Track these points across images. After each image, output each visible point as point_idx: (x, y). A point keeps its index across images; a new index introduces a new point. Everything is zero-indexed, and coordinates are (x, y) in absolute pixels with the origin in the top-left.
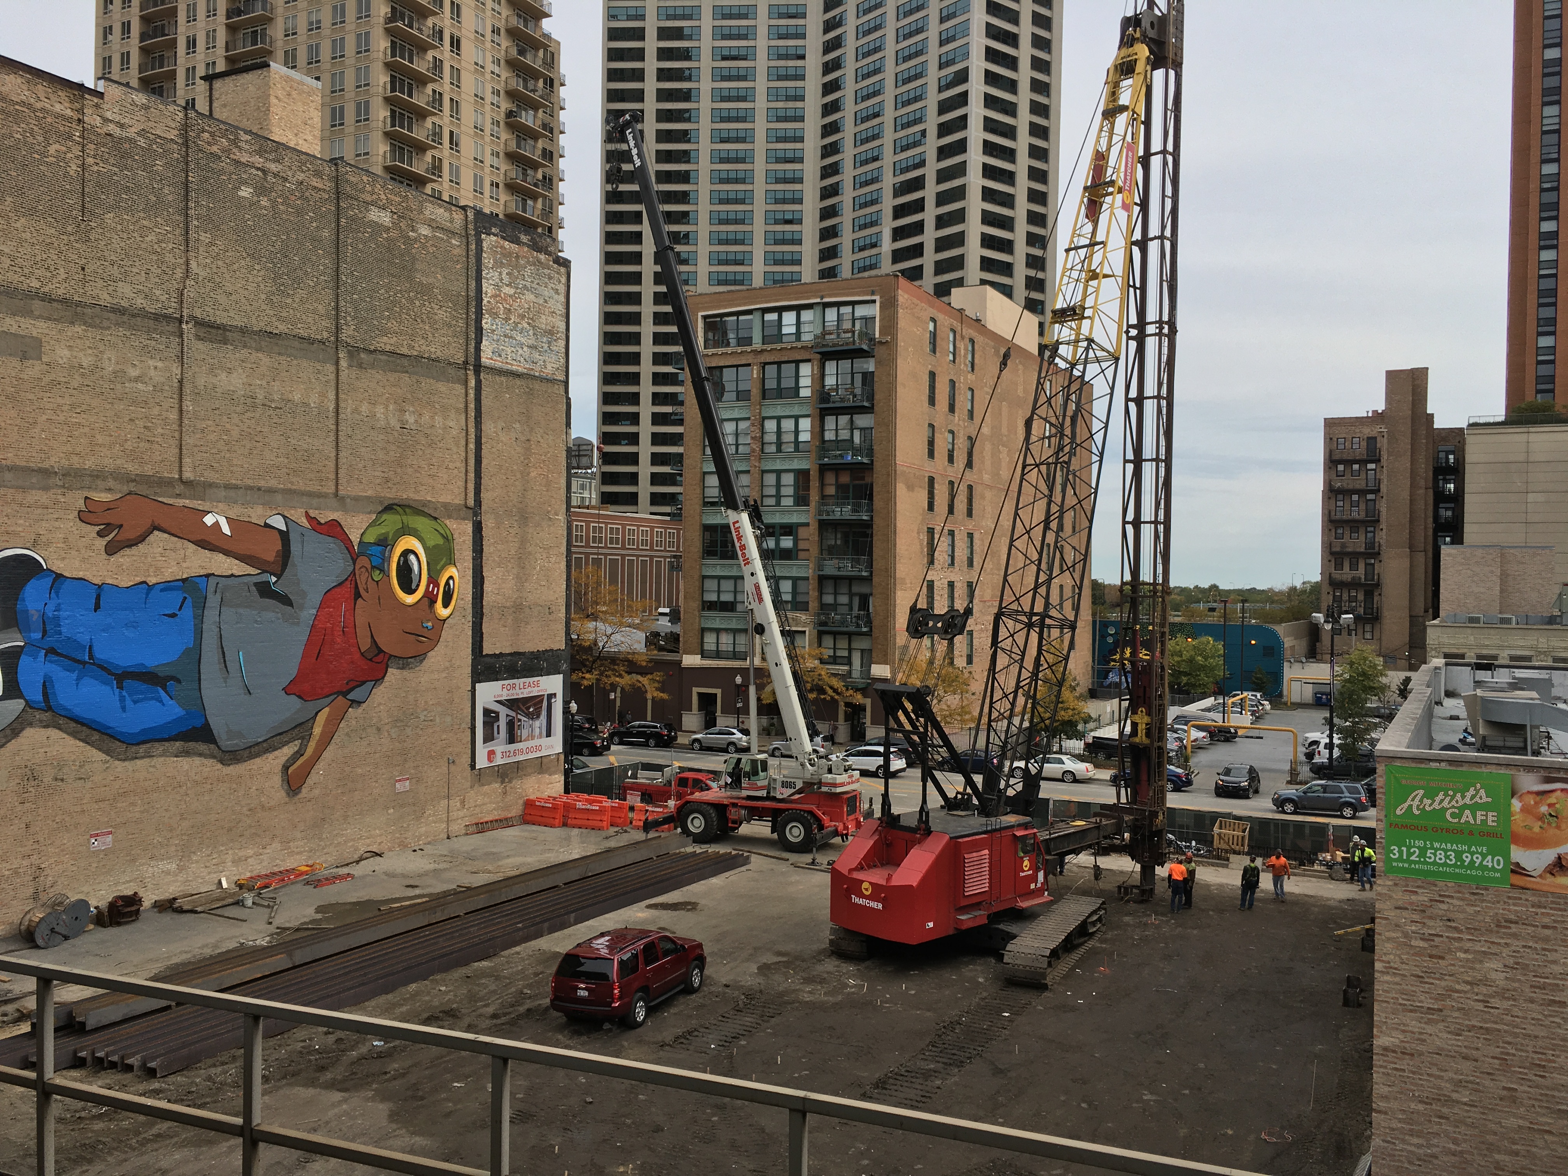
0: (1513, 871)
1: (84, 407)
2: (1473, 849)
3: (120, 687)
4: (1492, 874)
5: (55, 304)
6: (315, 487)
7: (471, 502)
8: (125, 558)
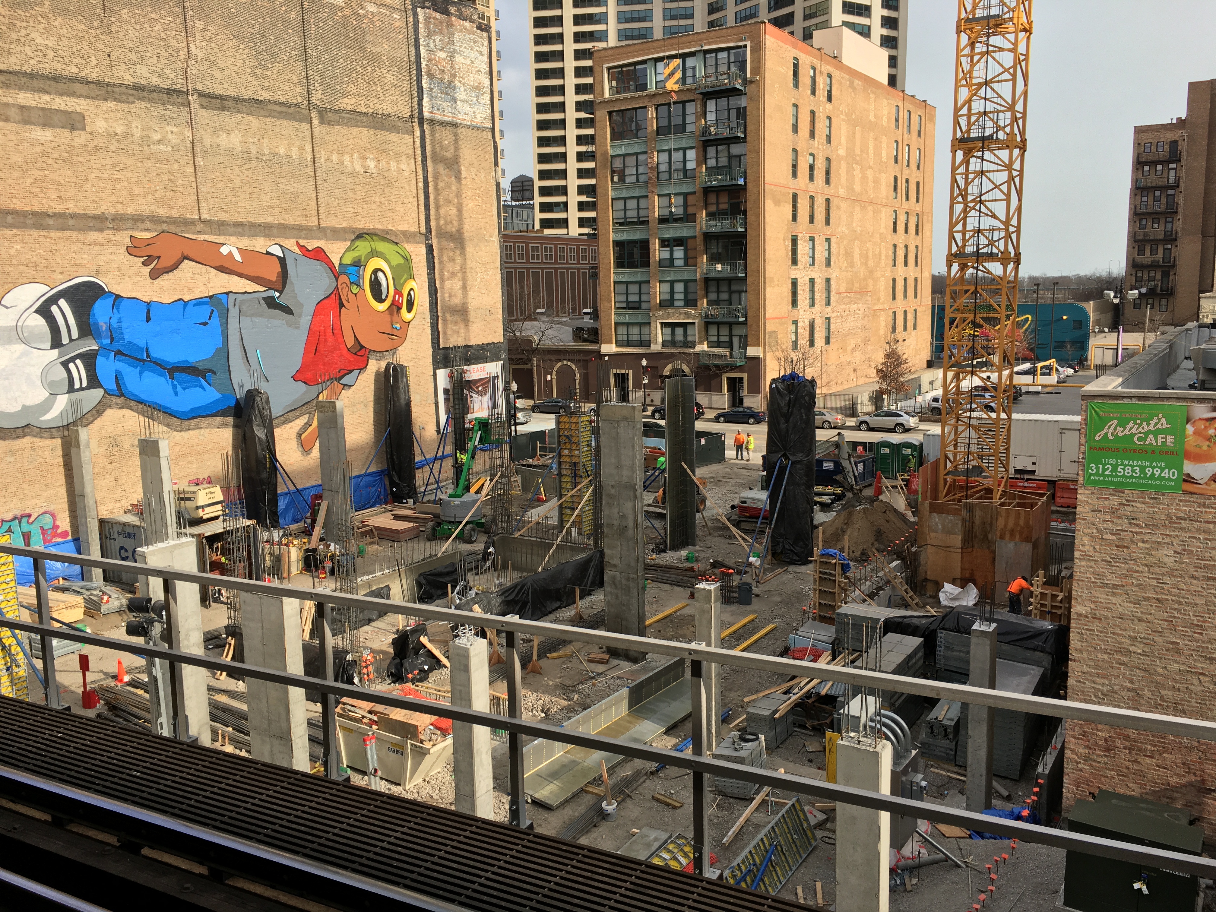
0: (1184, 480)
1: (122, 166)
2: (1154, 464)
3: (172, 378)
4: (1168, 483)
5: (91, 86)
6: (301, 221)
7: (423, 230)
8: (165, 281)
